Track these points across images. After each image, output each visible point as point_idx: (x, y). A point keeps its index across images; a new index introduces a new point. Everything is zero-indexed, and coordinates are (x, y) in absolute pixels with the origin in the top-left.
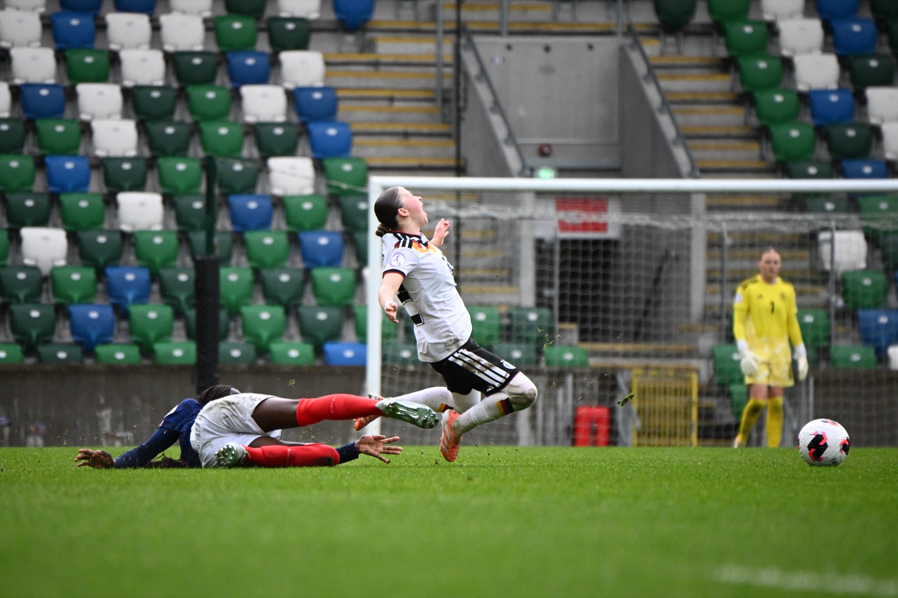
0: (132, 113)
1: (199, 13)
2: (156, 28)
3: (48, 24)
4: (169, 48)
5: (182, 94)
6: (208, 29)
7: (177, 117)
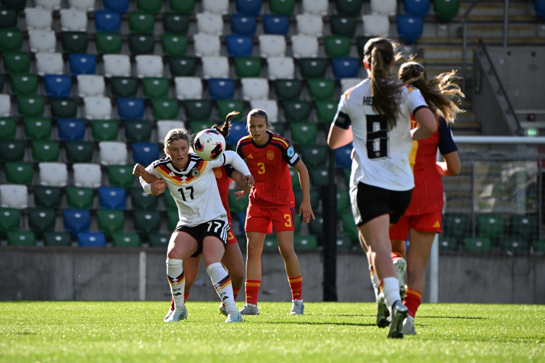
0: (274, 96)
1: (315, 34)
2: (289, 44)
3: (225, 42)
4: (297, 56)
5: (304, 84)
6: (320, 44)
7: (302, 98)
